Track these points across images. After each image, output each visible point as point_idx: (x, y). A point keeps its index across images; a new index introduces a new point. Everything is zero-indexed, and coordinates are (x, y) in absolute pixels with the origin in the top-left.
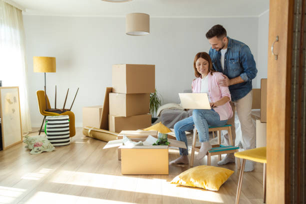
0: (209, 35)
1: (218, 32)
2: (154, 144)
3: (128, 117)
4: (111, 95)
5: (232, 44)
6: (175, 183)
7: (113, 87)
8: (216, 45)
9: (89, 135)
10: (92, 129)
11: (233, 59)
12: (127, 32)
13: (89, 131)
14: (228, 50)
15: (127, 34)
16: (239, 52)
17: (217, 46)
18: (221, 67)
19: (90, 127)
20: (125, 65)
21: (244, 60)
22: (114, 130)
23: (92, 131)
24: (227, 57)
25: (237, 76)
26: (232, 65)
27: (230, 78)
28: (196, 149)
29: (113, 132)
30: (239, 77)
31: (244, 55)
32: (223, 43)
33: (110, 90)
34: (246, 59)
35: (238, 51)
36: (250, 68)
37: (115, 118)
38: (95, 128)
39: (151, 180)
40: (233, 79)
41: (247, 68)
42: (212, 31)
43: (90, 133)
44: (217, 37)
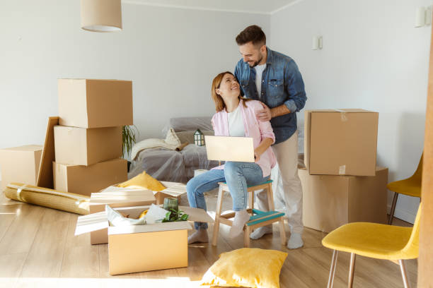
0: (241, 39)
1: (254, 35)
2: (165, 221)
3: (90, 165)
4: (57, 129)
5: (273, 58)
6: (208, 284)
7: (61, 116)
8: (251, 55)
9: (19, 199)
10: (23, 187)
11: (275, 80)
12: (83, 25)
13: (19, 191)
14: (268, 65)
15: (83, 28)
16: (285, 70)
17: (251, 58)
18: (256, 91)
19: (21, 185)
20: (85, 81)
21: (292, 82)
22: (66, 188)
23: (23, 190)
24: (266, 78)
25: (281, 104)
26: (274, 90)
27: (271, 107)
28: (222, 219)
29: (65, 192)
30: (284, 105)
31: (291, 74)
32: (260, 54)
33: (56, 122)
34: (295, 79)
35: (283, 67)
36: (298, 94)
37: (68, 168)
38: (29, 186)
39: (163, 280)
40: (275, 109)
41: (296, 93)
42: (247, 34)
43: (21, 194)
44: (253, 43)
